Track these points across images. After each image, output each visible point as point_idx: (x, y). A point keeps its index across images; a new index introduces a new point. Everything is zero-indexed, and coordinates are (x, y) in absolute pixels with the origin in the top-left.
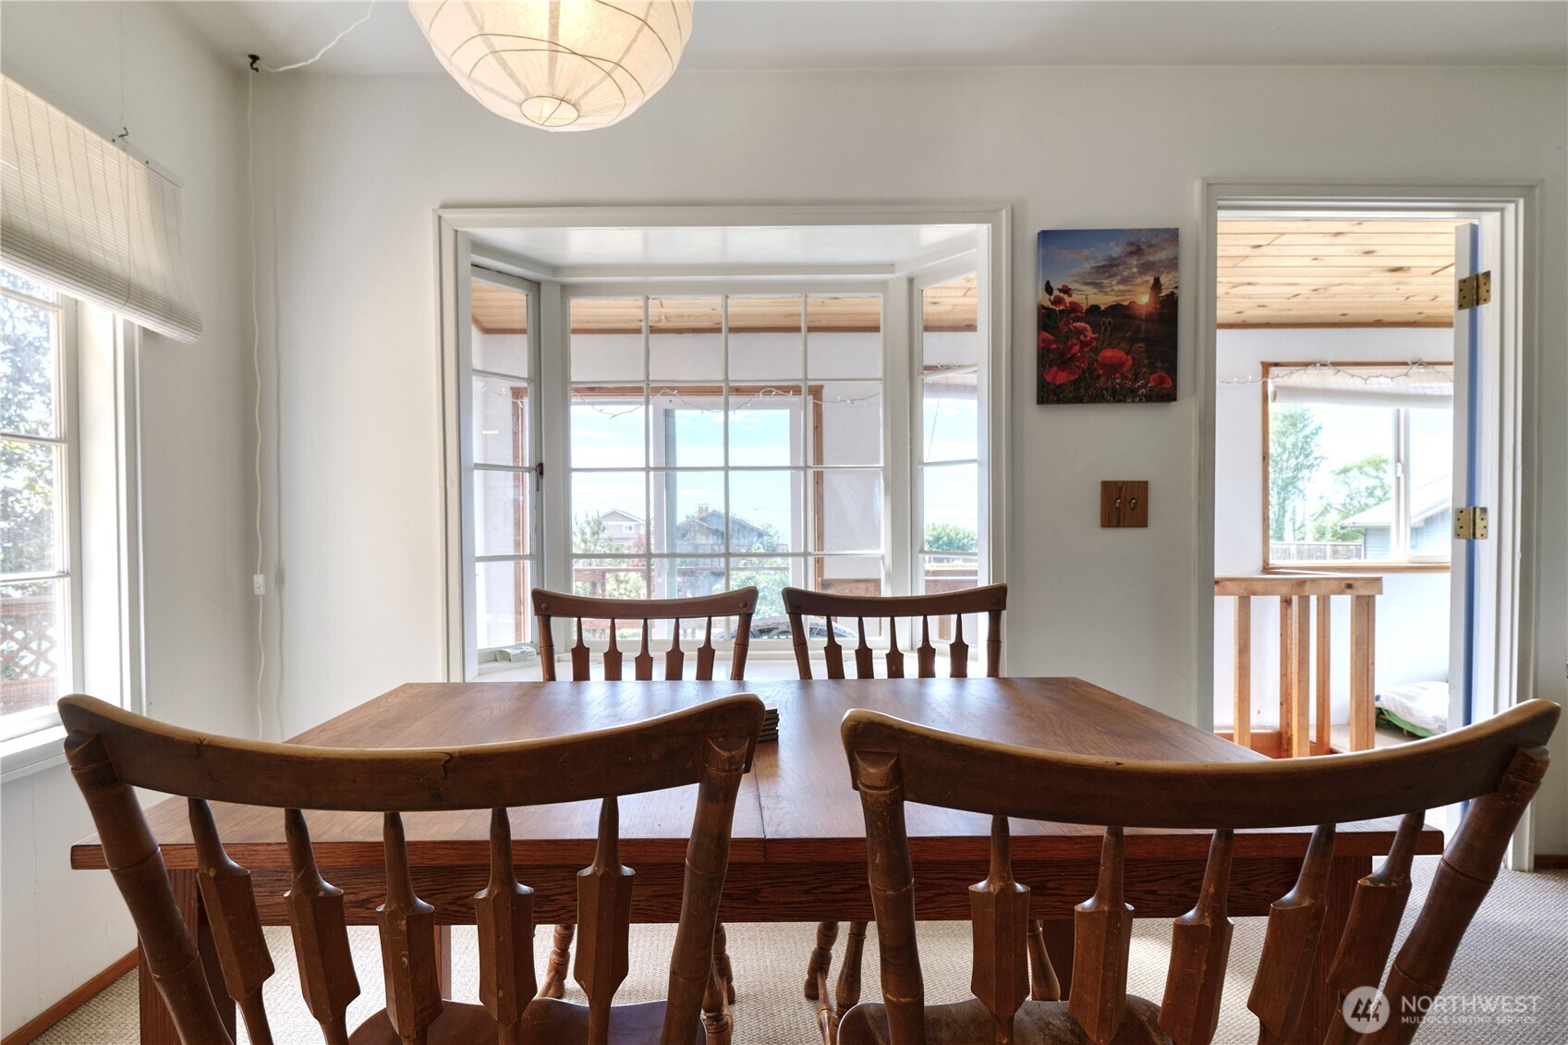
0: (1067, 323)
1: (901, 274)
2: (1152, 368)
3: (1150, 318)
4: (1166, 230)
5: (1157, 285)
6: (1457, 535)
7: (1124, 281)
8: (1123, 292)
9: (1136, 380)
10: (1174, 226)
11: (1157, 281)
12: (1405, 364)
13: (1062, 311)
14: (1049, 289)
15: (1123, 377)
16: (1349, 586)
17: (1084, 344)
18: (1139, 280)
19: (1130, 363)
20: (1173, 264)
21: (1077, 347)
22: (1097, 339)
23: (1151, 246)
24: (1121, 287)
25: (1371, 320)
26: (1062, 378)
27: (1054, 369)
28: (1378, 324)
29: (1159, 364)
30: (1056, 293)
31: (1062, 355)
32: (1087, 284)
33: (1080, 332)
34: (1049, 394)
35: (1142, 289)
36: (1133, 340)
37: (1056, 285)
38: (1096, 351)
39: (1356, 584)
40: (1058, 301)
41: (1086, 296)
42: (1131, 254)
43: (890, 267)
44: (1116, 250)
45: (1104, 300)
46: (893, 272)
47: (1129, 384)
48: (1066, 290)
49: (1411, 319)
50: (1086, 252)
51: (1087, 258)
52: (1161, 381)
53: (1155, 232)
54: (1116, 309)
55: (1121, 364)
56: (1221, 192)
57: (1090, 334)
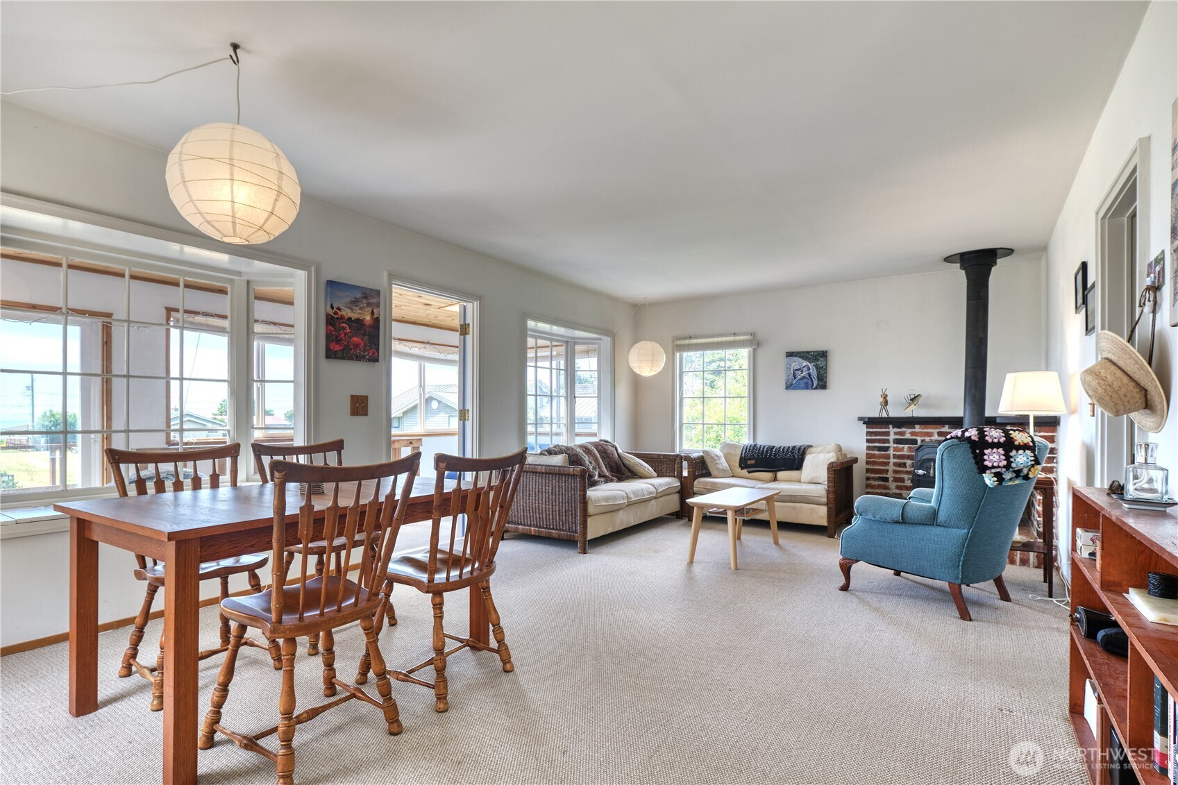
0: (339, 324)
1: (245, 278)
2: (370, 346)
3: (370, 326)
4: (376, 290)
5: (372, 313)
6: (460, 420)
7: (361, 309)
8: (361, 314)
9: (365, 352)
10: (378, 289)
11: (373, 311)
12: (424, 343)
13: (337, 318)
14: (332, 307)
15: (360, 350)
16: (411, 443)
17: (346, 334)
18: (366, 310)
19: (363, 344)
20: (378, 305)
21: (343, 335)
22: (351, 332)
23: (371, 296)
24: (360, 311)
25: (413, 321)
26: (337, 348)
27: (334, 343)
28: (415, 323)
29: (373, 346)
30: (335, 309)
31: (337, 337)
32: (347, 307)
33: (344, 328)
34: (330, 354)
35: (367, 314)
36: (364, 335)
37: (335, 306)
38: (350, 337)
39: (413, 442)
40: (336, 313)
41: (347, 313)
42: (364, 297)
43: (239, 273)
44: (359, 295)
45: (354, 316)
46: (241, 277)
47: (362, 353)
48: (339, 309)
49: (426, 323)
50: (347, 294)
51: (347, 296)
52: (374, 354)
53: (372, 290)
54: (358, 320)
55: (360, 345)
56: (392, 277)
57: (348, 330)
